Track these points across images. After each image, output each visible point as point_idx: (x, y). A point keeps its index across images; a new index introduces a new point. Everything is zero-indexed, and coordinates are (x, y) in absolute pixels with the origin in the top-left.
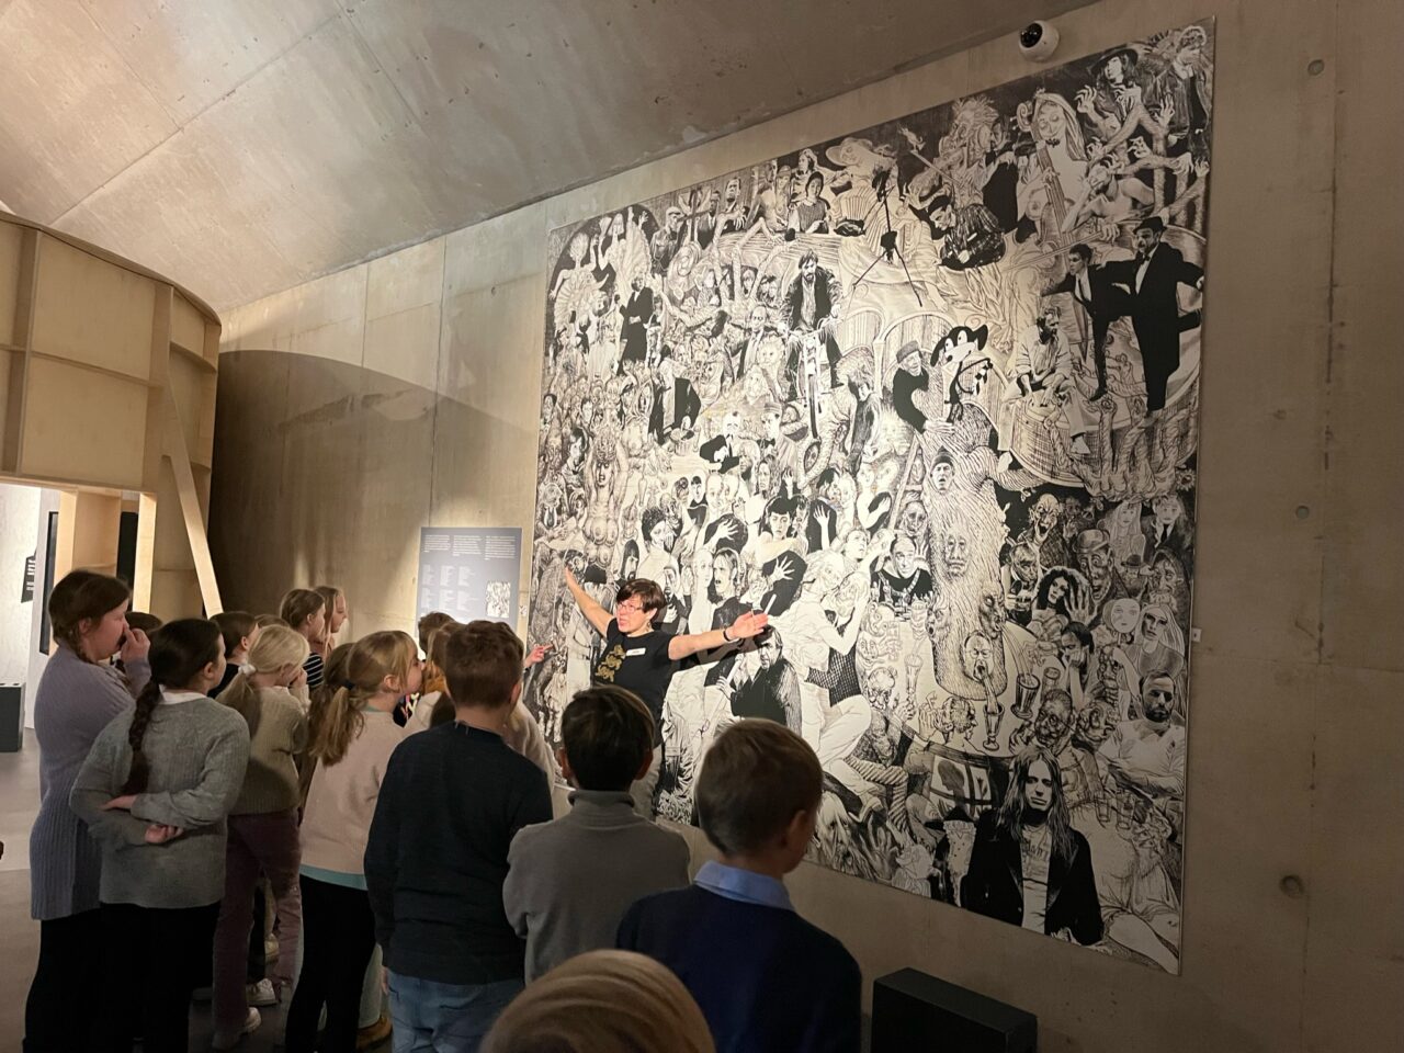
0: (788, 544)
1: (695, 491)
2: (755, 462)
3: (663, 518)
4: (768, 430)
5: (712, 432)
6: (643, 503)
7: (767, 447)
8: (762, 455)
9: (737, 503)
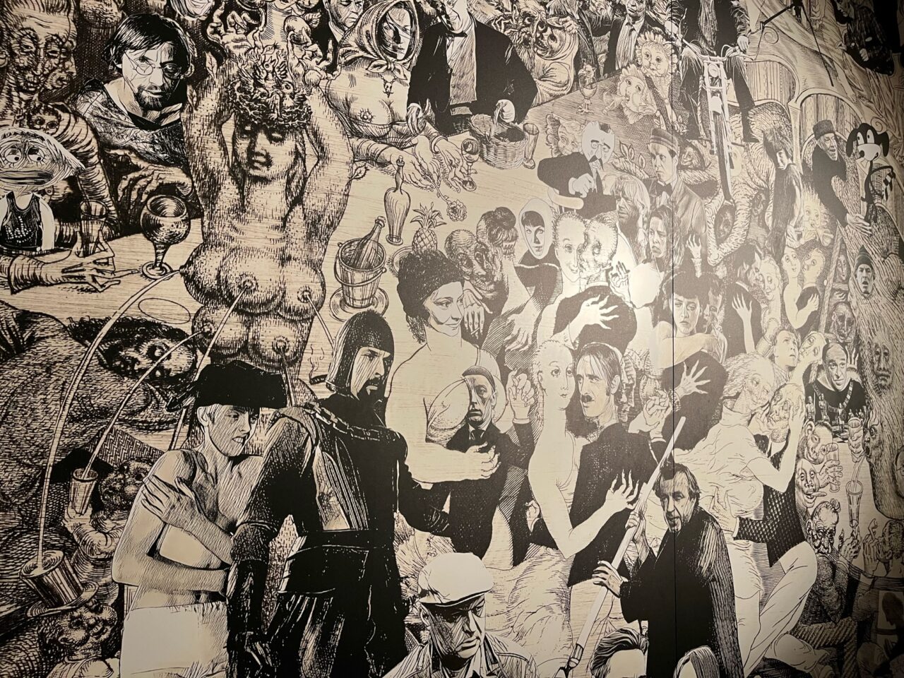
0: (699, 343)
1: (531, 237)
2: (642, 212)
3: (458, 277)
4: (660, 169)
5: (561, 144)
6: (399, 238)
7: (660, 194)
8: (653, 203)
9: (614, 271)
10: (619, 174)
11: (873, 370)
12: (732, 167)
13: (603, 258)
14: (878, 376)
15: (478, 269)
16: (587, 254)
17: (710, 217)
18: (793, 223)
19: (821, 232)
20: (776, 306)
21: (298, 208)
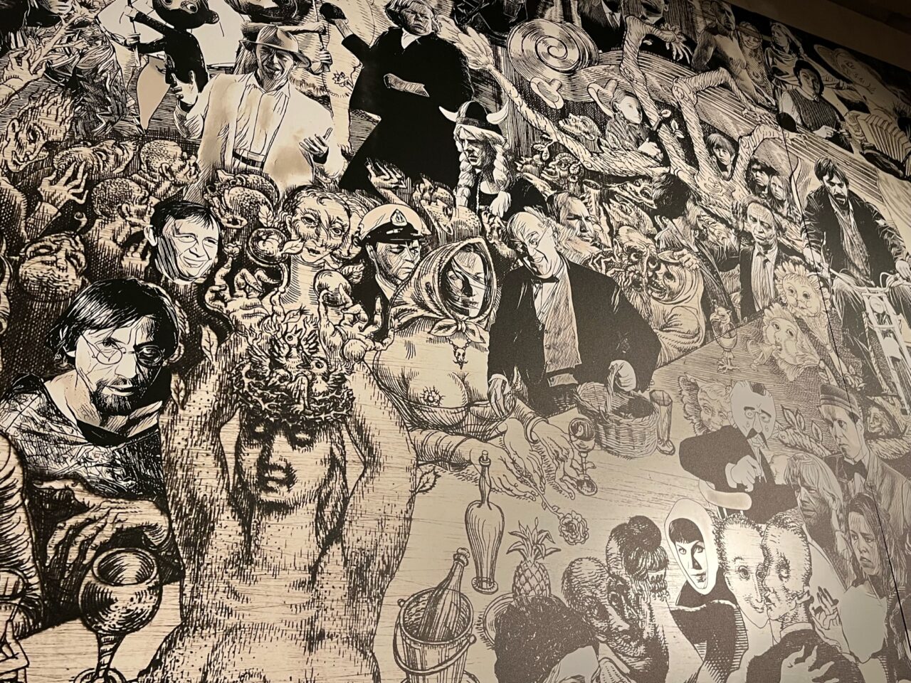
6: (491, 581)
7: (851, 477)
16: (772, 580)
21: (335, 549)
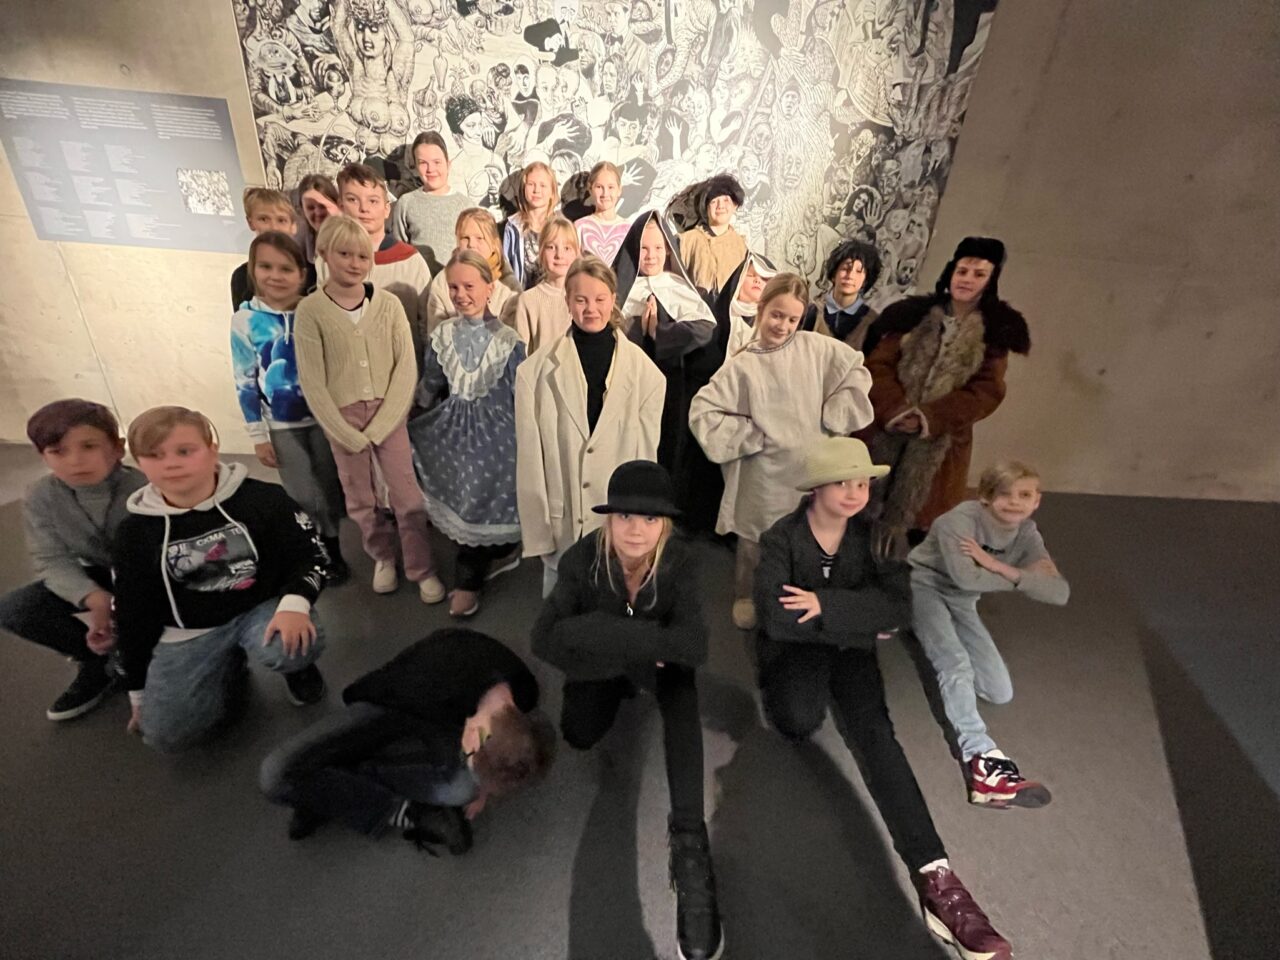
0: (638, 151)
1: (521, 82)
2: (599, 60)
3: (477, 110)
4: (614, 24)
5: (539, 13)
8: (608, 52)
9: (577, 103)
10: (581, 31)
11: (782, 176)
12: (676, 15)
13: (569, 94)
14: (786, 180)
15: (489, 104)
17: (653, 60)
18: (727, 59)
19: (752, 66)
20: (702, 127)
